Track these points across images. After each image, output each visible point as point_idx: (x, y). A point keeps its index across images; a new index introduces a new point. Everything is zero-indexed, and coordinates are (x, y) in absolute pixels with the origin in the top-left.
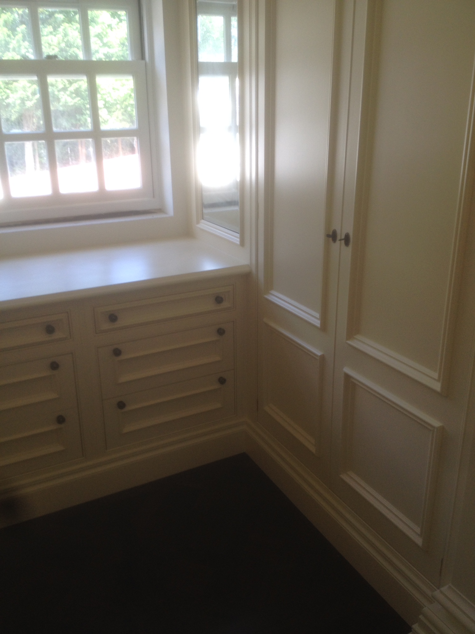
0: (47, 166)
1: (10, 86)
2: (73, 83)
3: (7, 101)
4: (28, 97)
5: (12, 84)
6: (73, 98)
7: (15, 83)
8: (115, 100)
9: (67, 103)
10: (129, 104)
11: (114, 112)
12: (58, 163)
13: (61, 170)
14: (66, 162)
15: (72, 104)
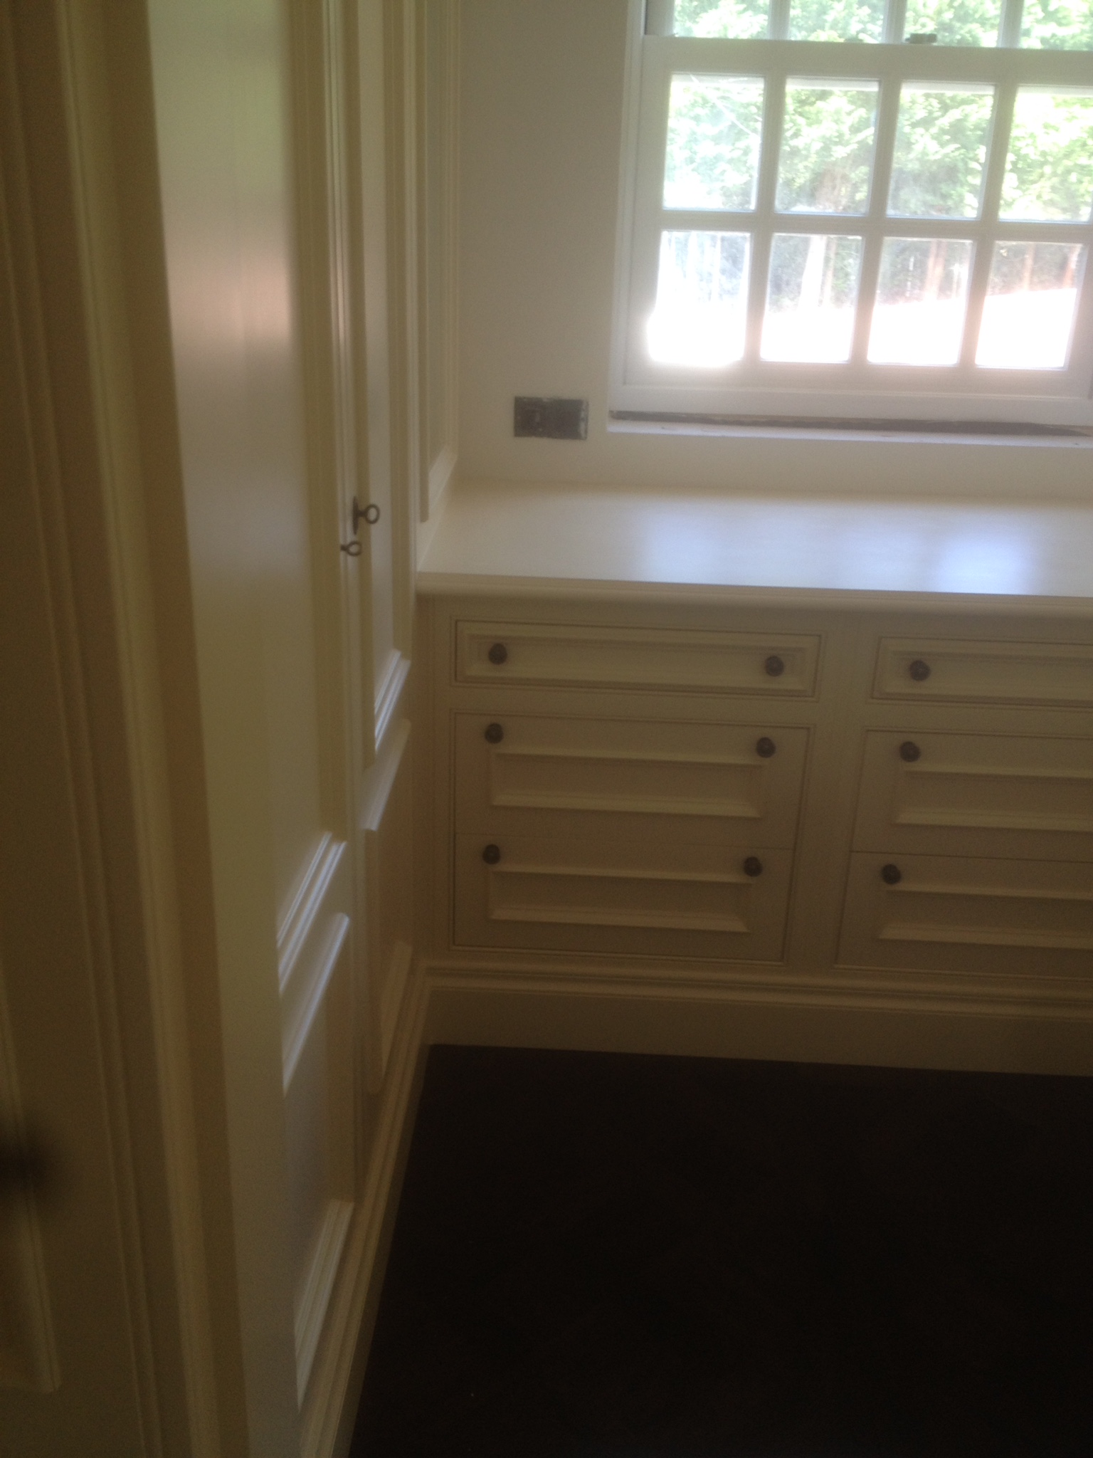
0: (854, 294)
1: (807, 108)
2: (952, 108)
3: (793, 143)
4: (840, 136)
5: (812, 104)
6: (942, 145)
7: (819, 104)
8: (1044, 154)
9: (927, 155)
10: (1076, 165)
11: (1033, 182)
12: (878, 292)
13: (881, 309)
14: (897, 292)
15: (938, 157)
